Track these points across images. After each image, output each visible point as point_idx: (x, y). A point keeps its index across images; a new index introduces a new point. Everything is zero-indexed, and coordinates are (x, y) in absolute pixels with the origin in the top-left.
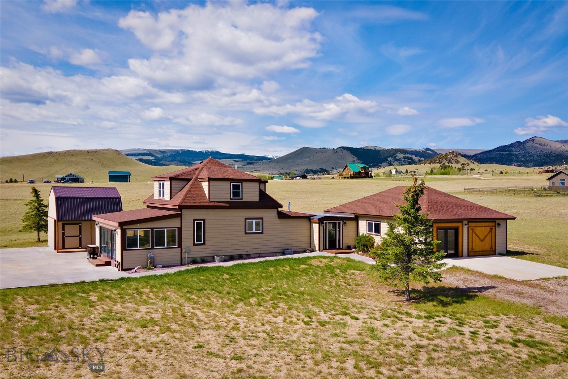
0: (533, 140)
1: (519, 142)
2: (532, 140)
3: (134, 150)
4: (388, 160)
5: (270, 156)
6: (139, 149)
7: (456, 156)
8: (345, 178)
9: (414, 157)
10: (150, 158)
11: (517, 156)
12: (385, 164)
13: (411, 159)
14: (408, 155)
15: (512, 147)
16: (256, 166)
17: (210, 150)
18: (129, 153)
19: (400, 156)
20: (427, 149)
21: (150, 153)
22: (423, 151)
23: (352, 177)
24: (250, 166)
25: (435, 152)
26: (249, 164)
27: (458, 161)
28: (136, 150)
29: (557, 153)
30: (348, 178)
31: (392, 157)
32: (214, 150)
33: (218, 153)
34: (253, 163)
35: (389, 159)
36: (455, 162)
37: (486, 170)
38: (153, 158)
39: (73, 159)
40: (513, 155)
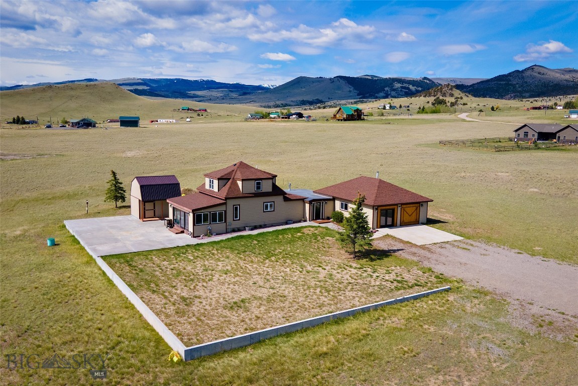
0: (533, 69)
1: (518, 71)
2: (531, 68)
3: (129, 79)
4: (384, 90)
5: (266, 85)
6: (134, 79)
7: (451, 89)
8: (339, 120)
9: (411, 87)
10: (145, 88)
11: (514, 86)
12: (382, 94)
13: (408, 88)
14: (405, 85)
15: (510, 76)
16: (252, 97)
17: (205, 79)
18: (124, 82)
19: (397, 85)
20: (425, 78)
21: (145, 82)
22: (420, 80)
23: (345, 120)
24: (246, 96)
25: (433, 82)
26: (245, 94)
27: (453, 94)
28: (131, 79)
29: (555, 83)
30: (341, 120)
31: (389, 87)
32: (210, 79)
33: (213, 82)
34: (249, 93)
35: (386, 89)
36: (450, 95)
37: (478, 105)
38: (148, 88)
39: (73, 93)
40: (511, 85)
